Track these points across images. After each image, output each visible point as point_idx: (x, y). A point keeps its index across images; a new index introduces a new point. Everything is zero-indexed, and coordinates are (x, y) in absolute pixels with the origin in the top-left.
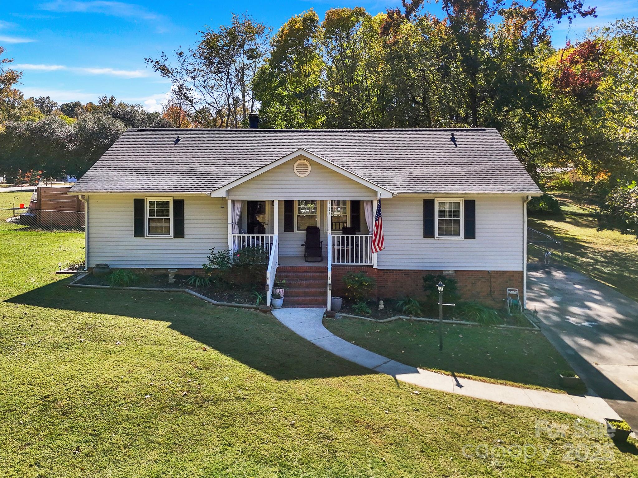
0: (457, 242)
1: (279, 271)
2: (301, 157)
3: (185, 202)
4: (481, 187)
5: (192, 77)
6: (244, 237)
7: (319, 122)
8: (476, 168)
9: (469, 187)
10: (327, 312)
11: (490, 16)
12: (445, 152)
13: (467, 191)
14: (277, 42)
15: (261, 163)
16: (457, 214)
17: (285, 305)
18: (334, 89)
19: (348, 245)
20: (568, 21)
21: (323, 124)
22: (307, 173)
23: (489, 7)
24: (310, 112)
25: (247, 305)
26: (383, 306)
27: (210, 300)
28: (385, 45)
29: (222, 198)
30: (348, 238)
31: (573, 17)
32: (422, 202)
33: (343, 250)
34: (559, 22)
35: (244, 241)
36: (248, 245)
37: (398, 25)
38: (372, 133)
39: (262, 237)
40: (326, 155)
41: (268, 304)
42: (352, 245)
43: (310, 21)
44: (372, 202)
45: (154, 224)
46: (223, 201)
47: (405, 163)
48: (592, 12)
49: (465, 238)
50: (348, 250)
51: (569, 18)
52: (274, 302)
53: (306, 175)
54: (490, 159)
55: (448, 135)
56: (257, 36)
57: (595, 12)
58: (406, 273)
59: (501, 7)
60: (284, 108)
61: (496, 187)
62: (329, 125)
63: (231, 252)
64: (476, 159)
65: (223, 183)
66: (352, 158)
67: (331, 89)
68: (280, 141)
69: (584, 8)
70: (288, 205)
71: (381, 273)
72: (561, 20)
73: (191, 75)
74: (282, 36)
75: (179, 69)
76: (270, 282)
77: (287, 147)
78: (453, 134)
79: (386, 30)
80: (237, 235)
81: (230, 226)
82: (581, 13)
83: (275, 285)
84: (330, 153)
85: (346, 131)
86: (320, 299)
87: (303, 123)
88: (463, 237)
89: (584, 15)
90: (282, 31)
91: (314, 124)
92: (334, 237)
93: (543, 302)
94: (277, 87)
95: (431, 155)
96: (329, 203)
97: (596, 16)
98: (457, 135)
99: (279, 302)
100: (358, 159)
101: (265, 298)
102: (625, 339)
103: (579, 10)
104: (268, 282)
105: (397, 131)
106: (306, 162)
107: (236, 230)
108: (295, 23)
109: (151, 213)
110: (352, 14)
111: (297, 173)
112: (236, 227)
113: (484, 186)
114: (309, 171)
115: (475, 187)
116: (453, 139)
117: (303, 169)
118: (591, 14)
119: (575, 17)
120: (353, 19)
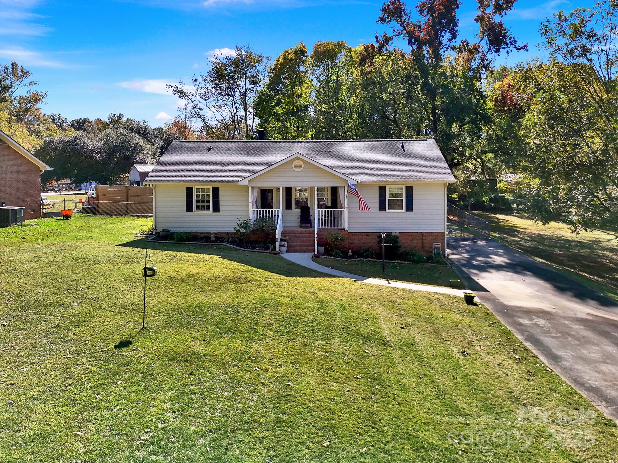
0: (401, 214)
1: (283, 233)
2: (297, 158)
3: (220, 189)
4: (416, 178)
5: (204, 99)
6: (260, 211)
7: (309, 135)
8: (415, 166)
9: (408, 177)
10: (314, 255)
11: (444, 52)
12: (396, 155)
13: (407, 180)
14: (274, 70)
15: (270, 163)
16: (401, 195)
17: (288, 251)
18: (321, 108)
19: (328, 217)
20: (506, 54)
21: (312, 136)
22: (301, 169)
23: (444, 44)
24: (302, 127)
25: (264, 251)
26: (351, 254)
27: (240, 248)
28: (362, 72)
29: (246, 185)
30: (328, 211)
31: (510, 51)
32: (378, 188)
33: (325, 220)
34: (499, 55)
35: (260, 214)
36: (263, 216)
37: (373, 58)
38: (347, 143)
39: (272, 211)
40: (314, 158)
41: (277, 250)
42: (331, 217)
43: (300, 53)
44: (344, 187)
45: (198, 204)
46: (246, 187)
47: (368, 163)
48: (525, 47)
49: (406, 211)
50: (328, 220)
51: (507, 52)
52: (280, 249)
53: (300, 170)
54: (426, 160)
55: (399, 144)
56: (257, 64)
57: (527, 47)
58: (367, 234)
59: (453, 44)
60: (280, 124)
61: (426, 177)
62: (317, 137)
63: (252, 222)
64: (416, 160)
65: (245, 176)
66: (332, 160)
67: (319, 108)
68: (282, 149)
69: (519, 44)
70: (288, 191)
71: (351, 235)
72: (500, 54)
73: (204, 97)
74: (277, 65)
75: (194, 93)
76: (278, 236)
77: (287, 153)
78: (402, 143)
79: (363, 62)
80: (255, 210)
81: (250, 204)
82: (516, 47)
83: (282, 240)
84: (317, 157)
85: (328, 142)
86: (310, 248)
87: (295, 136)
88: (405, 210)
89: (518, 49)
90: (278, 61)
91: (305, 137)
92: (319, 211)
93: (461, 255)
94: (274, 107)
95: (386, 157)
96: (316, 189)
97: (527, 50)
98: (406, 144)
99: (284, 249)
100: (336, 160)
101: (275, 248)
102: (503, 270)
103: (515, 46)
104: (277, 237)
105: (364, 141)
106: (301, 162)
107: (255, 206)
108: (288, 54)
109: (198, 196)
110: (335, 46)
111: (295, 169)
112: (254, 204)
113: (418, 176)
114: (303, 167)
115: (412, 178)
116: (403, 147)
117: (298, 166)
118: (523, 49)
119: (511, 51)
120: (337, 51)
